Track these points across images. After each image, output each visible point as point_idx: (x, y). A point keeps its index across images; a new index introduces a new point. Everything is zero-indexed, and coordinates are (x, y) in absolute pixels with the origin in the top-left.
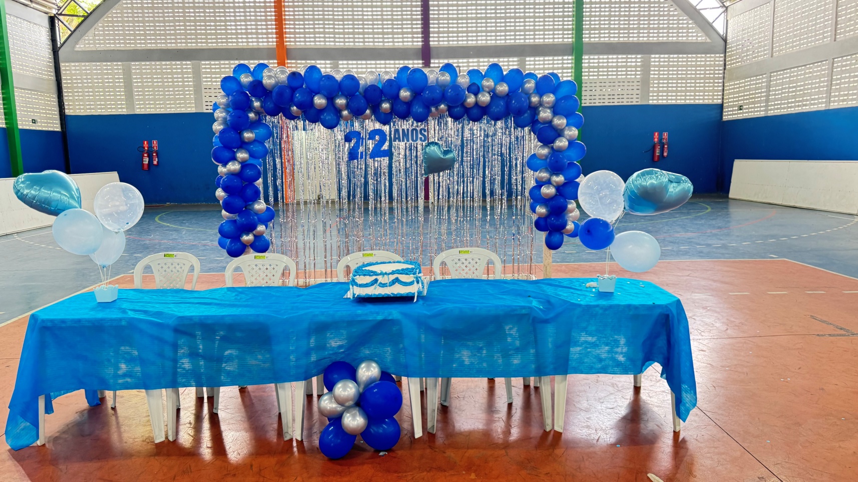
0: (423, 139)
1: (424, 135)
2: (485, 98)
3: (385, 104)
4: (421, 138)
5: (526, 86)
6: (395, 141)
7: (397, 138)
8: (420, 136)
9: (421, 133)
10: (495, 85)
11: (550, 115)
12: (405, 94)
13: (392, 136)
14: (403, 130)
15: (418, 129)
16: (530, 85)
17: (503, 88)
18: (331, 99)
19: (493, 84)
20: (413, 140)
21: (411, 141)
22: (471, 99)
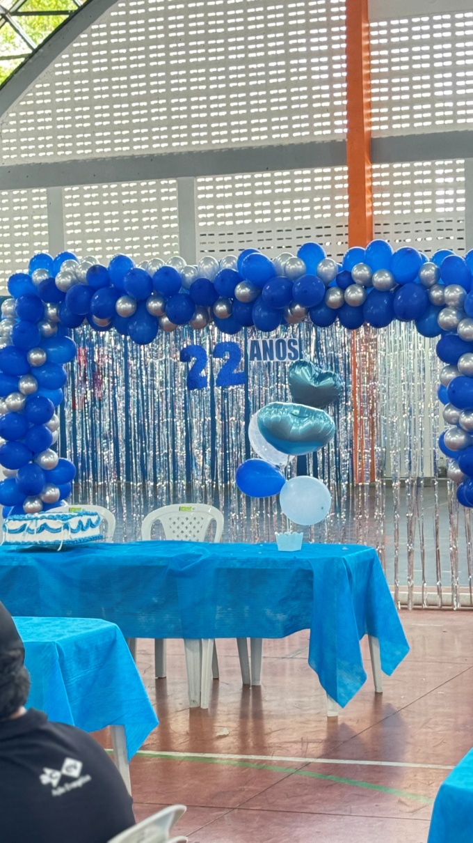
0: (293, 355)
1: (294, 350)
2: (355, 294)
3: (221, 306)
4: (290, 354)
5: (422, 273)
6: (253, 360)
7: (255, 355)
8: (288, 351)
9: (291, 348)
10: (372, 274)
11: (455, 318)
12: (242, 290)
13: (249, 353)
14: (264, 342)
15: (286, 340)
16: (428, 272)
17: (383, 278)
18: (141, 303)
19: (367, 272)
20: (279, 357)
21: (276, 359)
22: (335, 297)
